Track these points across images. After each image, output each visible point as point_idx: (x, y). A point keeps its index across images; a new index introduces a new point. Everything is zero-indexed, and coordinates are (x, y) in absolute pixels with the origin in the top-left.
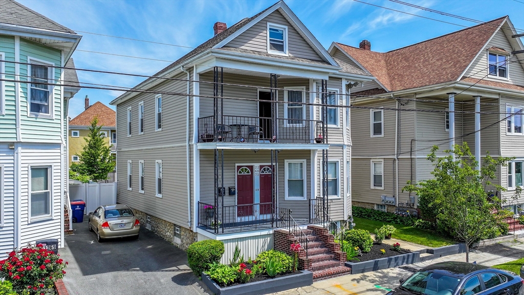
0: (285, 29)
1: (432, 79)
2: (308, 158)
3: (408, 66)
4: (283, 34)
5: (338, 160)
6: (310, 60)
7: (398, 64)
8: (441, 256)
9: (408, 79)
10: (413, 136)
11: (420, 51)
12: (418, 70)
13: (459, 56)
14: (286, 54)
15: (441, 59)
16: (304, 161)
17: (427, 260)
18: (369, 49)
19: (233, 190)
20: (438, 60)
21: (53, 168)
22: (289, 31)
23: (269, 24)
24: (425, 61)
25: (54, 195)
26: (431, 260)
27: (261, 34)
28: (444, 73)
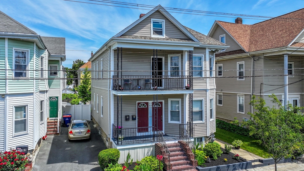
0: (163, 21)
1: (273, 45)
2: (182, 98)
3: (262, 34)
4: (162, 25)
5: (203, 99)
6: (180, 39)
7: (257, 33)
8: (269, 164)
9: (260, 43)
10: (261, 81)
11: (272, 24)
12: (267, 38)
13: (294, 29)
14: (164, 36)
15: (283, 30)
16: (180, 100)
17: (258, 167)
18: (241, 23)
19: (134, 117)
20: (280, 31)
21: (29, 106)
22: (165, 23)
23: (152, 19)
24: (273, 31)
25: (29, 120)
26: (261, 167)
27: (147, 26)
28: (282, 40)
